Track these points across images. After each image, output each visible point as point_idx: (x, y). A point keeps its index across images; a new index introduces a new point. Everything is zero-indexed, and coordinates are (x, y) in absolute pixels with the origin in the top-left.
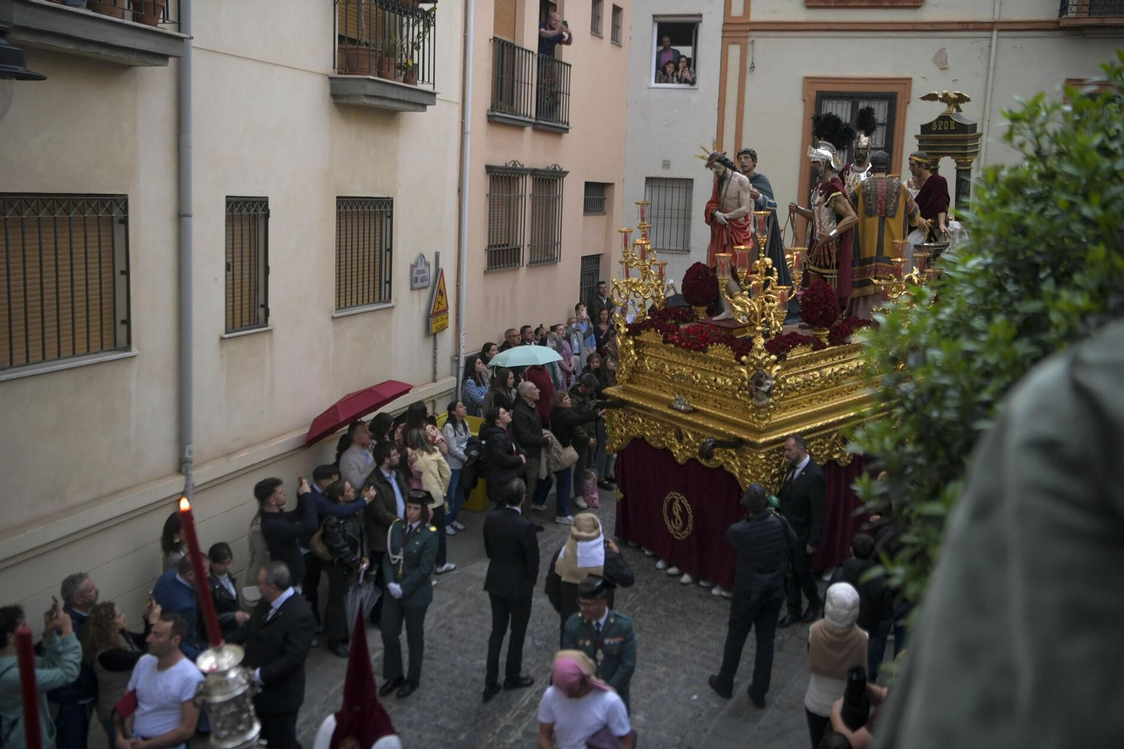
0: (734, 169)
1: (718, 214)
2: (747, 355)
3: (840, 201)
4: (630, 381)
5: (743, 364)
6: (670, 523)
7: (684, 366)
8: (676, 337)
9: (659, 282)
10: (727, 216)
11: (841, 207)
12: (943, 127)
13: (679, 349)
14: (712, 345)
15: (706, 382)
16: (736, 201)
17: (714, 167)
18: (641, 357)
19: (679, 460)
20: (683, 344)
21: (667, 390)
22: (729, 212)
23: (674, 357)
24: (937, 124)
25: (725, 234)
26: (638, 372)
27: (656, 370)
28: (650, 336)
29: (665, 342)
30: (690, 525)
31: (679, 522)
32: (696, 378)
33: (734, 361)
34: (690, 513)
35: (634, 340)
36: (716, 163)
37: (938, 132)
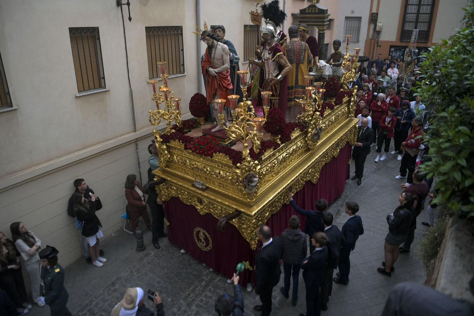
0: (218, 41)
1: (211, 69)
2: (241, 163)
3: (282, 58)
4: (167, 166)
5: (238, 168)
6: (198, 242)
7: (199, 162)
8: (192, 146)
9: (178, 111)
10: (216, 70)
11: (282, 61)
12: (311, 11)
13: (195, 153)
14: (216, 153)
15: (213, 173)
16: (221, 61)
17: (206, 40)
18: (172, 155)
19: (201, 213)
20: (197, 151)
21: (190, 173)
22: (217, 68)
23: (192, 156)
24: (309, 9)
25: (216, 82)
26: (171, 162)
27: (182, 163)
28: (175, 144)
29: (186, 148)
30: (211, 245)
31: (203, 242)
32: (207, 170)
33: (231, 164)
34: (210, 239)
35: (166, 145)
36: (207, 37)
37: (309, 13)
